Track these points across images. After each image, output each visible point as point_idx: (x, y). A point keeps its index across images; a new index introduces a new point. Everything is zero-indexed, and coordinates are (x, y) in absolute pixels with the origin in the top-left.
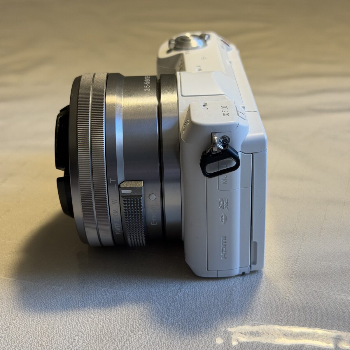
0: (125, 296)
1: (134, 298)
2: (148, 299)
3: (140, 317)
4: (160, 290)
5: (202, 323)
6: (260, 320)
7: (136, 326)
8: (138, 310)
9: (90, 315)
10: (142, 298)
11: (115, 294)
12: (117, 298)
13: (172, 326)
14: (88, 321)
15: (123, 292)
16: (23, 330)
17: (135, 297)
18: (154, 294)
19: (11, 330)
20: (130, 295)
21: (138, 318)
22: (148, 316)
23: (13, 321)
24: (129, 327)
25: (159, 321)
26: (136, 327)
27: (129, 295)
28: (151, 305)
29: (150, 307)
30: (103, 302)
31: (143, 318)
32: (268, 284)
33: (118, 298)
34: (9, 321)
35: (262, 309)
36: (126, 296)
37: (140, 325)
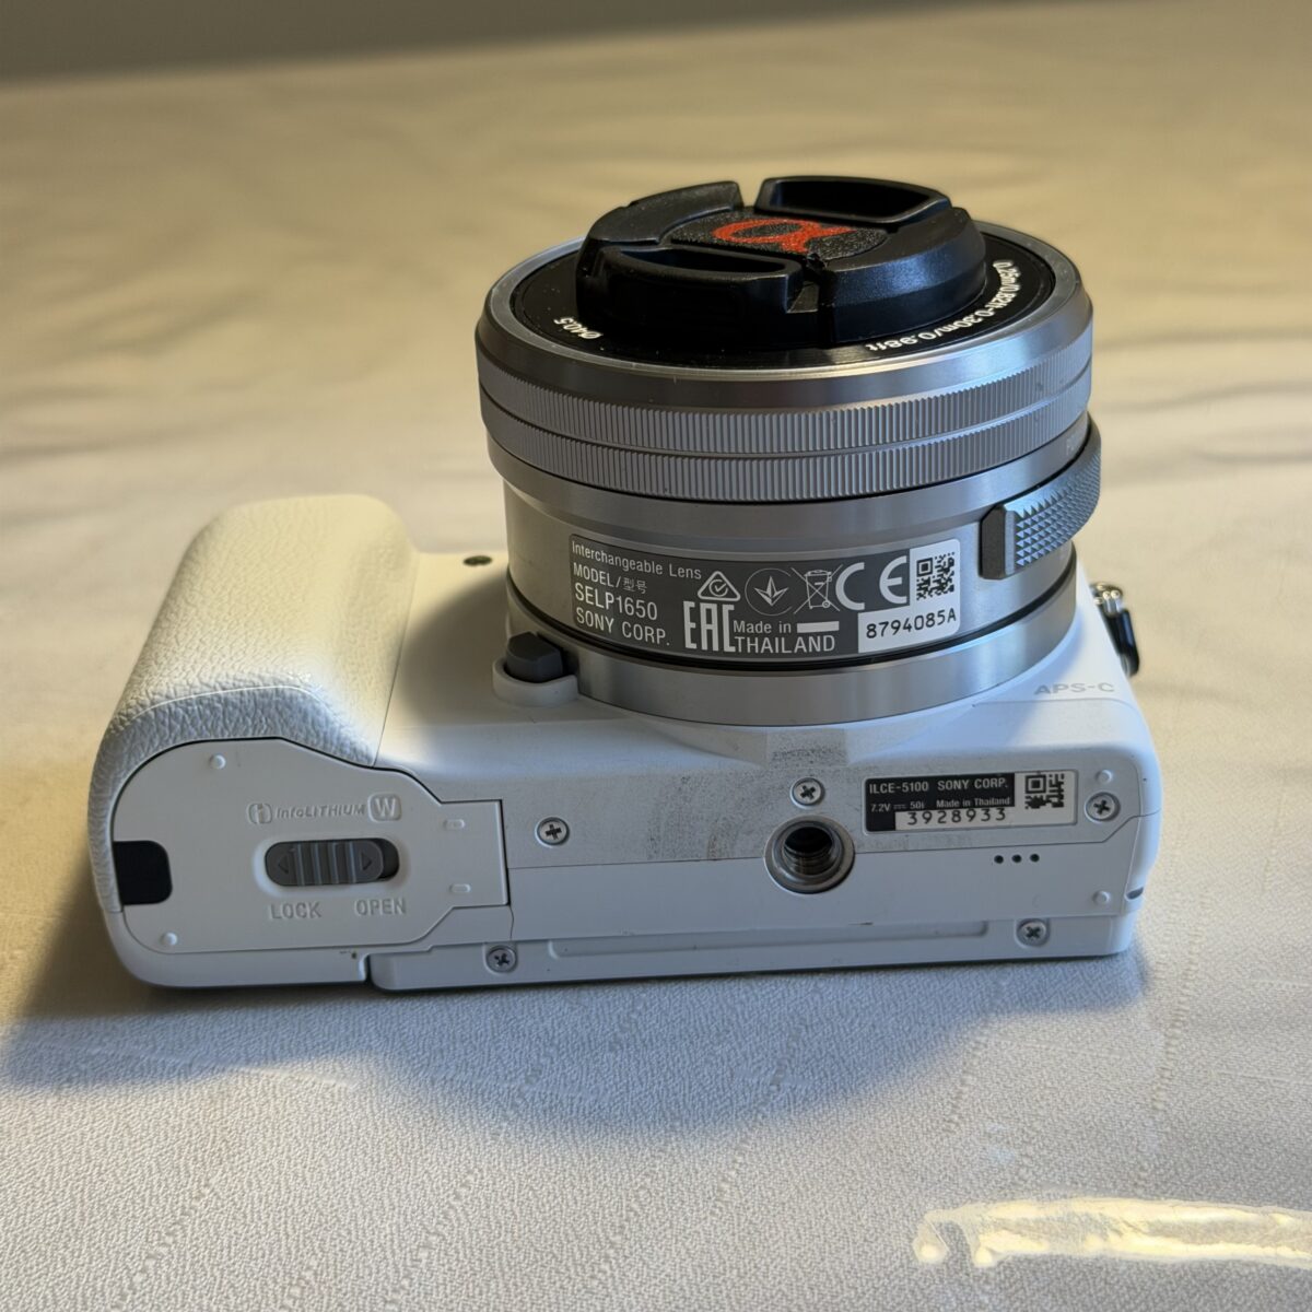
0: (581, 1111)
1: (616, 1117)
2: (666, 1119)
3: (642, 1180)
4: (704, 1088)
5: (863, 1198)
6: (1068, 1183)
7: (631, 1210)
8: (631, 1156)
9: (465, 1176)
10: (644, 1114)
11: (547, 1105)
12: (554, 1117)
13: (757, 1209)
14: (458, 1197)
15: (572, 1098)
16: (233, 1231)
17: (618, 1113)
18: (684, 1101)
19: (189, 1232)
20: (599, 1107)
21: (636, 1183)
22: (671, 1175)
23: (193, 1203)
24: (604, 1215)
25: (711, 1193)
26: (632, 1214)
27: (597, 1107)
28: (677, 1140)
29: (674, 1145)
30: (506, 1132)
31: (652, 1182)
32: (1090, 1060)
33: (559, 1117)
34: (180, 1204)
35: (1073, 1147)
36: (584, 1110)
37: (642, 1207)
